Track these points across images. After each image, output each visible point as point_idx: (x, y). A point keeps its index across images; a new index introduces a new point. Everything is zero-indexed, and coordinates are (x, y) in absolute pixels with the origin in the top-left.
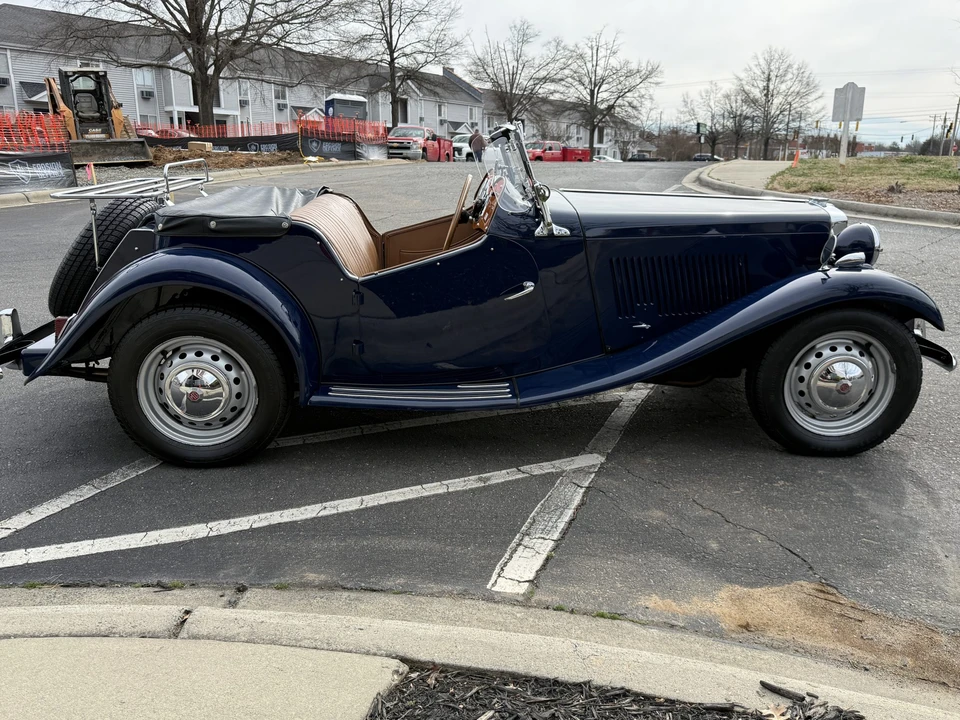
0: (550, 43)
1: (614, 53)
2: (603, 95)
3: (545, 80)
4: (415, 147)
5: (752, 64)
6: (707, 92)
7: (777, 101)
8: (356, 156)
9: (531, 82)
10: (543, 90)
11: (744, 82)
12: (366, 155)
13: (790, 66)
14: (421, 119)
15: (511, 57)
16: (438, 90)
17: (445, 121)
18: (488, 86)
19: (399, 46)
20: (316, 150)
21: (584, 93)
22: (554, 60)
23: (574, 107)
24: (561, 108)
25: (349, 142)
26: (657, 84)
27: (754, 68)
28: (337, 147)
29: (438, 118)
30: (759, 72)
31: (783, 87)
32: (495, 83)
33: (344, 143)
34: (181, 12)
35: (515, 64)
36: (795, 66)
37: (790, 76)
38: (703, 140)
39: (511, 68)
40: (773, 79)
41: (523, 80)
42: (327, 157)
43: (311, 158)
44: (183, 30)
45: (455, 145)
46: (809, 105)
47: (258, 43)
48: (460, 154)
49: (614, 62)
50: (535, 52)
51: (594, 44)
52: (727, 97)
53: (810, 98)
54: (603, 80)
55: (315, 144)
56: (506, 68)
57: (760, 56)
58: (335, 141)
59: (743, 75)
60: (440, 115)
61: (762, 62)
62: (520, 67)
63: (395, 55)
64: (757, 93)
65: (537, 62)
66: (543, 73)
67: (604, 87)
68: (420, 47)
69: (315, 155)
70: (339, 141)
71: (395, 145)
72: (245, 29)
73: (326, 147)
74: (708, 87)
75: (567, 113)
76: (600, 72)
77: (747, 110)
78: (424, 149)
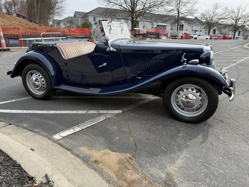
0: (224, 8)
1: (245, 11)
2: (239, 22)
3: (221, 19)
4: (179, 36)
8: (159, 38)
9: (217, 19)
10: (220, 22)
12: (161, 38)
14: (187, 30)
15: (212, 13)
16: (190, 22)
17: (193, 30)
18: (205, 21)
19: (181, 12)
20: (149, 37)
21: (234, 22)
22: (225, 13)
23: (230, 26)
24: (226, 26)
25: (158, 35)
28: (155, 36)
29: (191, 29)
32: (207, 20)
33: (156, 35)
34: (130, 6)
35: (213, 15)
39: (212, 16)
41: (215, 19)
42: (151, 38)
43: (148, 39)
44: (129, 10)
45: (191, 36)
47: (145, 12)
48: (192, 38)
49: (244, 13)
50: (219, 11)
51: (238, 8)
54: (240, 18)
55: (149, 35)
56: (210, 16)
58: (154, 35)
60: (192, 28)
62: (214, 15)
63: (179, 14)
65: (219, 14)
66: (221, 17)
67: (240, 20)
68: (186, 11)
69: (149, 38)
70: (155, 35)
71: (174, 36)
72: (143, 9)
73: (152, 36)
75: (228, 27)
76: (239, 16)
78: (182, 37)
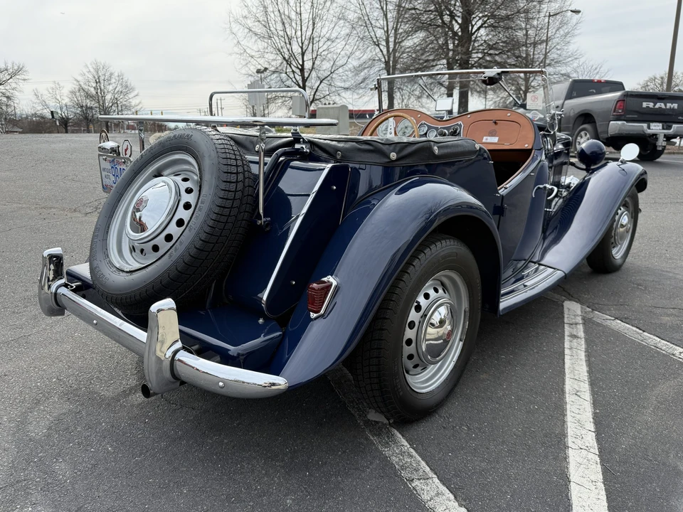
5: (85, 71)
6: (53, 89)
7: (108, 97)
11: (82, 84)
13: (111, 74)
26: (24, 80)
27: (87, 74)
30: (91, 77)
31: (111, 88)
36: (116, 74)
37: (113, 81)
38: (58, 124)
40: (102, 82)
46: (131, 100)
52: (73, 92)
53: (130, 96)
57: (90, 67)
59: (80, 78)
61: (92, 70)
64: (93, 91)
74: (53, 86)
77: (89, 103)
